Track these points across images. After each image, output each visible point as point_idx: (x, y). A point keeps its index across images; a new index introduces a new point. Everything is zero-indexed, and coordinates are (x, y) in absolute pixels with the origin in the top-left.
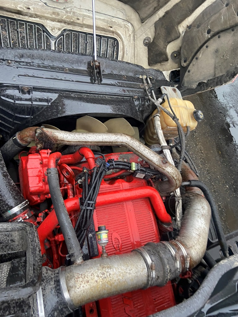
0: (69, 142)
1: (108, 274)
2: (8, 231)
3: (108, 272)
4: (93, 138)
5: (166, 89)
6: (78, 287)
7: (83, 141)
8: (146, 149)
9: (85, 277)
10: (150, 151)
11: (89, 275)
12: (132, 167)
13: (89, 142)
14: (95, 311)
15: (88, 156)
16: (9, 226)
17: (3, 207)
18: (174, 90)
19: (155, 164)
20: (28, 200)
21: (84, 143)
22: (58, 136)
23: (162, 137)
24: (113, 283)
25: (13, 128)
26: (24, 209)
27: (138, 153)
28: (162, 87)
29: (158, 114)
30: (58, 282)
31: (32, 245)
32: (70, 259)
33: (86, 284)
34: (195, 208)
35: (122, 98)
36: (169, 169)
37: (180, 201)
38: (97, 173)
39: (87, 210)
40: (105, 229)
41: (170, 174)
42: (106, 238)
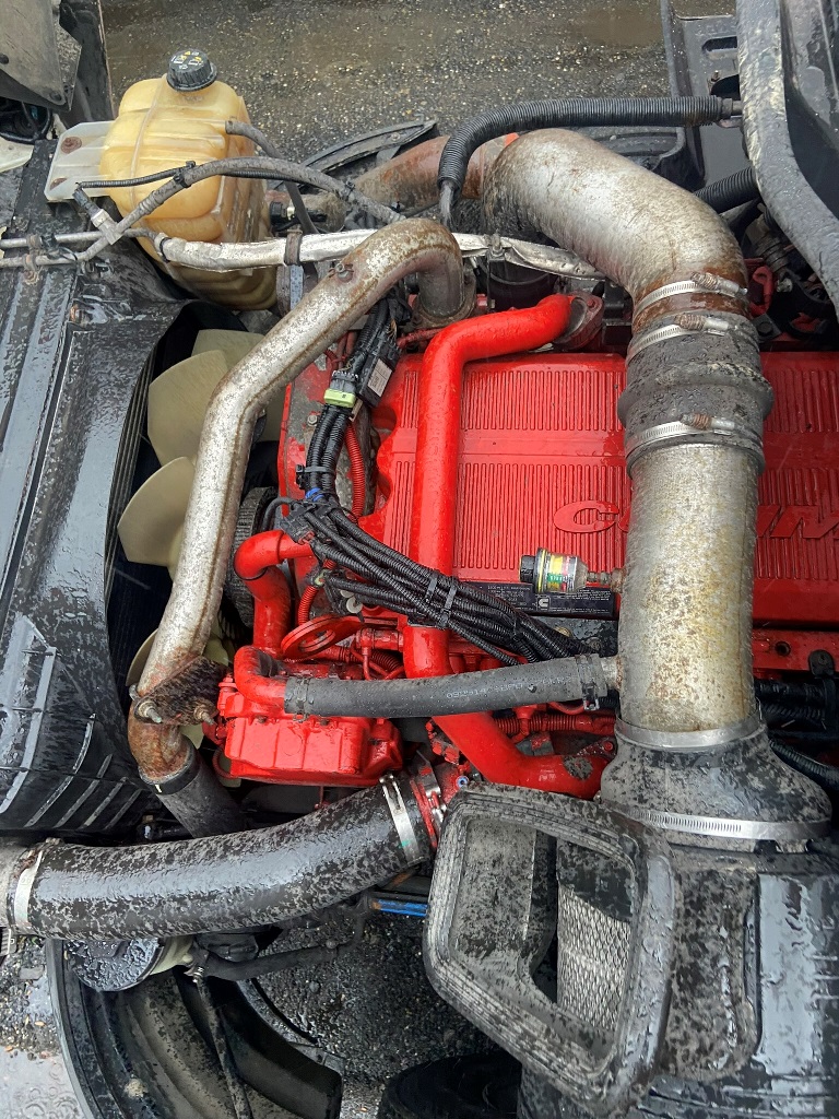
0: (205, 609)
1: (680, 587)
2: (463, 873)
3: (672, 587)
4: (204, 524)
5: (60, 181)
6: (693, 695)
7: (210, 561)
8: (284, 333)
9: (667, 669)
10: (293, 321)
11: (664, 652)
12: (340, 402)
13: (219, 540)
14: (785, 637)
15: (269, 552)
16: (446, 868)
17: (386, 860)
18: (71, 145)
19: (347, 311)
20: (382, 775)
21: (218, 560)
22: (177, 645)
23: (249, 250)
24: (714, 575)
25: (124, 779)
26: (407, 794)
27: (292, 369)
28: (51, 195)
29: (158, 241)
30: (659, 757)
31: (523, 816)
32: (600, 699)
33: (689, 669)
34: (543, 194)
35: (71, 371)
36: (375, 261)
37: (506, 242)
38: (333, 544)
39: (454, 608)
40: (534, 559)
41: (397, 263)
42: (564, 561)
